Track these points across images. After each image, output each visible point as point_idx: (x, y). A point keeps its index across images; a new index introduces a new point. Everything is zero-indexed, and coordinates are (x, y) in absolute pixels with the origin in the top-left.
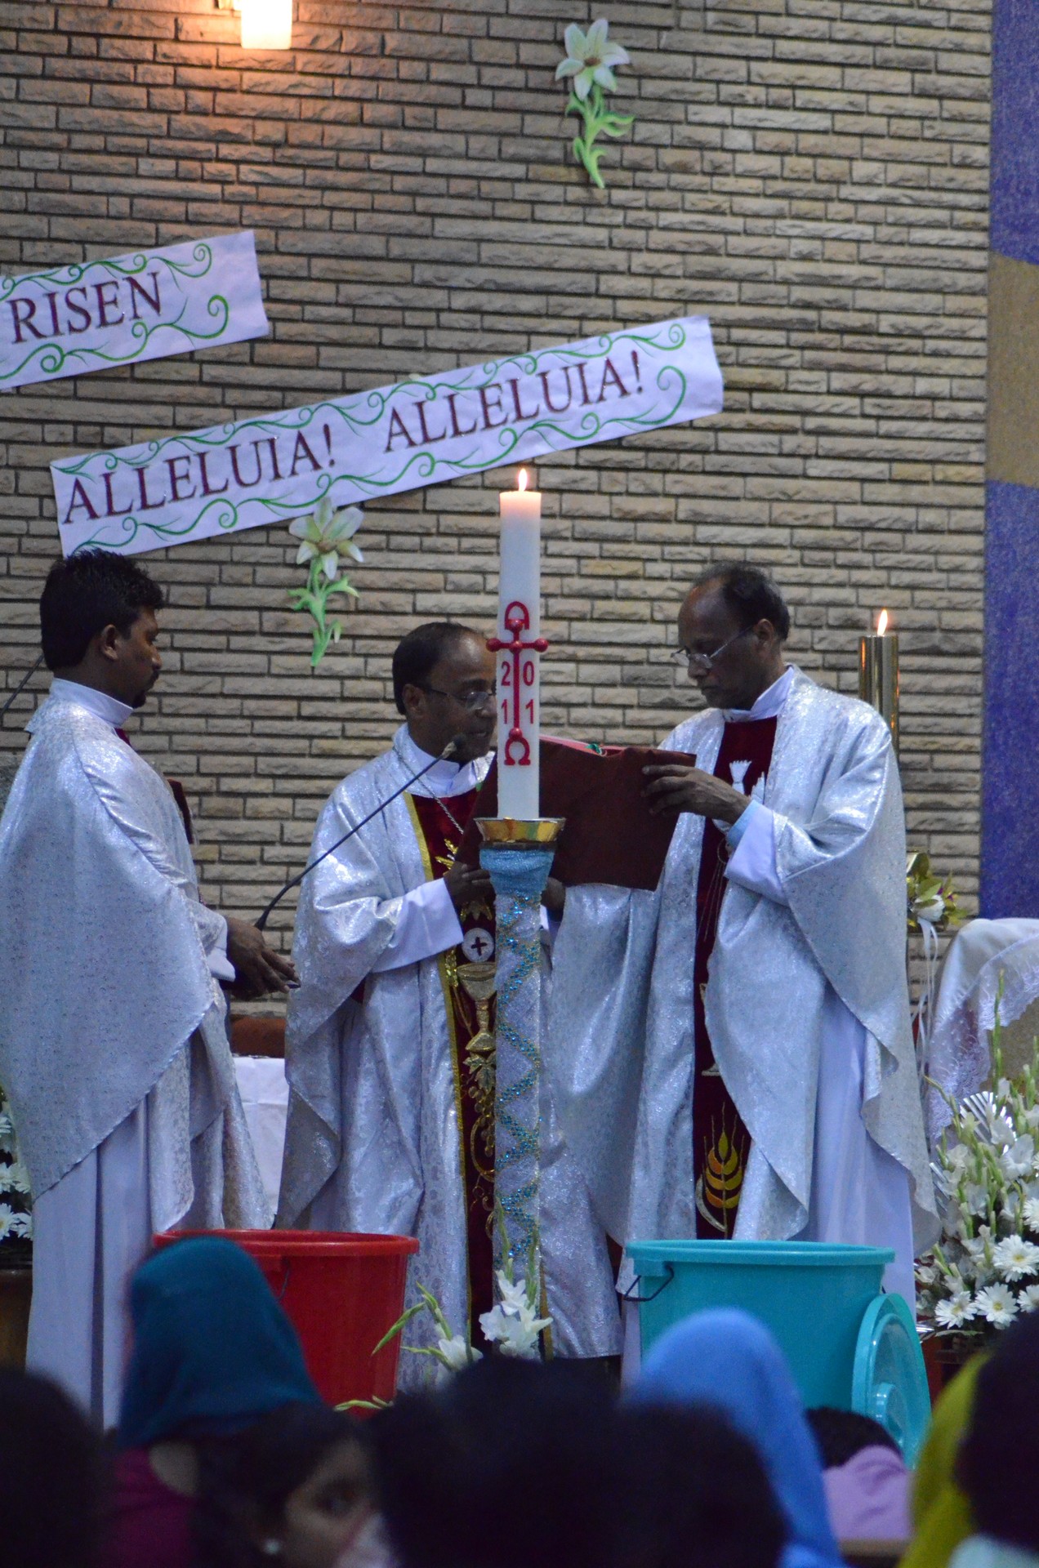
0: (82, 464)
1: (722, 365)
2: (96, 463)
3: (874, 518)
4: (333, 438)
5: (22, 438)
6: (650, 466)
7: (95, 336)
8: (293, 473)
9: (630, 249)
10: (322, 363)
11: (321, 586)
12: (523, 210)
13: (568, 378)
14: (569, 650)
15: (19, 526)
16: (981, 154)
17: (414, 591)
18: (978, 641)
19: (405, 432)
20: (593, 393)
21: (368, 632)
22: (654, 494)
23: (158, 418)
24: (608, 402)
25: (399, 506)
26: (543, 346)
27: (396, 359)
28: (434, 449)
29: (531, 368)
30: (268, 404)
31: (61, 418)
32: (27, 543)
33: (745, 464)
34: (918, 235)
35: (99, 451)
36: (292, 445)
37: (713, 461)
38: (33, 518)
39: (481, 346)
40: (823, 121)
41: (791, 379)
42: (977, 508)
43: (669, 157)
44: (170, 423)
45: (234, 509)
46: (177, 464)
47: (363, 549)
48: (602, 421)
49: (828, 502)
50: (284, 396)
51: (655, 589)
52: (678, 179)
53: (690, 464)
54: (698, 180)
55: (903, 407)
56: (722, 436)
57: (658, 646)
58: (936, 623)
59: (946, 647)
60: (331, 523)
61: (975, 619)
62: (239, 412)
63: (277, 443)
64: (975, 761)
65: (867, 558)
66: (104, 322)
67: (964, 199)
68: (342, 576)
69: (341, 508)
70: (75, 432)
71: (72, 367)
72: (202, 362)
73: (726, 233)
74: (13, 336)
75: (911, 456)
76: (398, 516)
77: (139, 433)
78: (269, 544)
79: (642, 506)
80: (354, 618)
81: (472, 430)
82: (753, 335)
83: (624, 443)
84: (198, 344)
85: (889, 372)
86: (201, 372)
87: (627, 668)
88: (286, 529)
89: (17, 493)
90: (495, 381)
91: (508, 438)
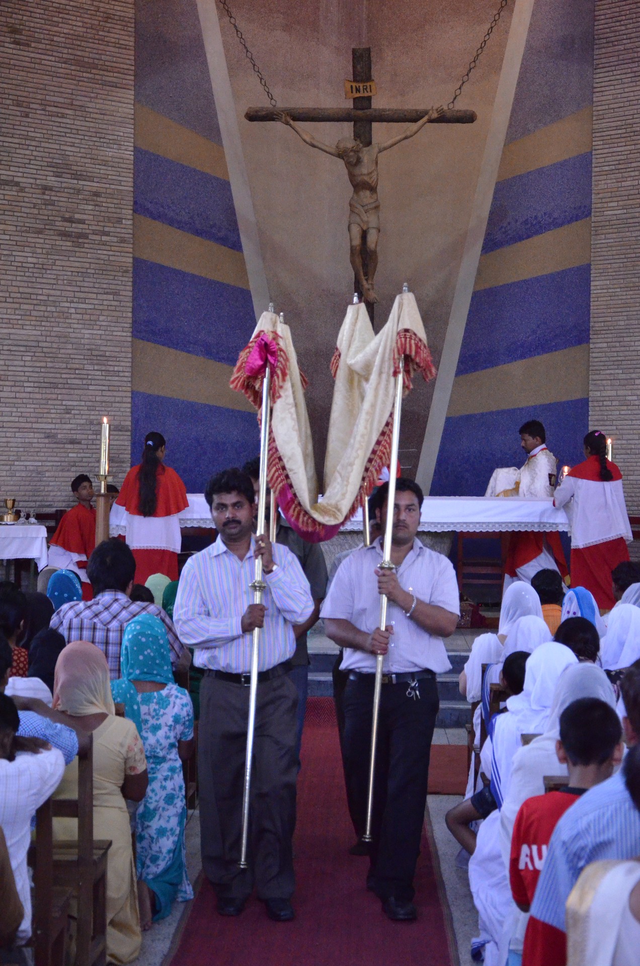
3: (104, 399)
9: (46, 336)
12: (21, 327)
14: (32, 430)
16: (130, 315)
18: (130, 428)
33: (73, 386)
34: (115, 333)
40: (92, 307)
41: (85, 367)
42: (129, 397)
43: (55, 314)
49: (94, 396)
51: (53, 416)
52: (57, 320)
54: (62, 320)
55: (112, 373)
58: (120, 424)
59: (122, 429)
64: (129, 456)
65: (103, 409)
67: (126, 325)
73: (69, 332)
75: (113, 385)
79: (49, 396)
82: (76, 357)
85: (108, 365)
87: (46, 434)
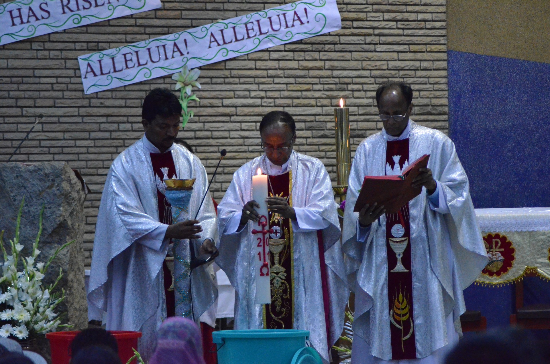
0: (90, 56)
1: (340, 12)
2: (95, 56)
3: (403, 66)
4: (188, 44)
5: (67, 48)
6: (314, 49)
7: (93, 10)
8: (173, 57)
10: (183, 17)
11: (185, 98)
13: (279, 18)
15: (67, 80)
17: (222, 98)
18: (446, 109)
19: (216, 41)
20: (290, 24)
21: (205, 114)
22: (316, 60)
23: (119, 39)
24: (296, 27)
25: (215, 68)
26: (270, 7)
27: (212, 14)
28: (229, 47)
29: (265, 15)
30: (162, 32)
31: (81, 40)
32: (70, 86)
33: (351, 47)
35: (97, 52)
36: (172, 47)
37: (338, 47)
38: (72, 77)
39: (245, 8)
41: (368, 16)
42: (444, 60)
44: (124, 41)
45: (150, 71)
46: (127, 56)
47: (201, 84)
48: (293, 34)
49: (384, 60)
50: (169, 30)
51: (317, 94)
53: (329, 48)
55: (413, 24)
56: (341, 37)
57: (319, 115)
58: (429, 103)
59: (434, 112)
60: (188, 75)
61: (445, 101)
62: (151, 36)
63: (166, 46)
66: (97, 5)
68: (194, 94)
69: (192, 69)
70: (87, 45)
71: (85, 22)
72: (136, 18)
74: (62, 12)
75: (417, 42)
76: (213, 71)
77: (112, 45)
78: (164, 83)
79: (310, 64)
80: (198, 109)
81: (243, 39)
83: (303, 42)
84: (134, 12)
85: (407, 12)
86: (136, 21)
87: (307, 123)
88: (171, 77)
89: (66, 68)
90: (251, 21)
91: (257, 41)
